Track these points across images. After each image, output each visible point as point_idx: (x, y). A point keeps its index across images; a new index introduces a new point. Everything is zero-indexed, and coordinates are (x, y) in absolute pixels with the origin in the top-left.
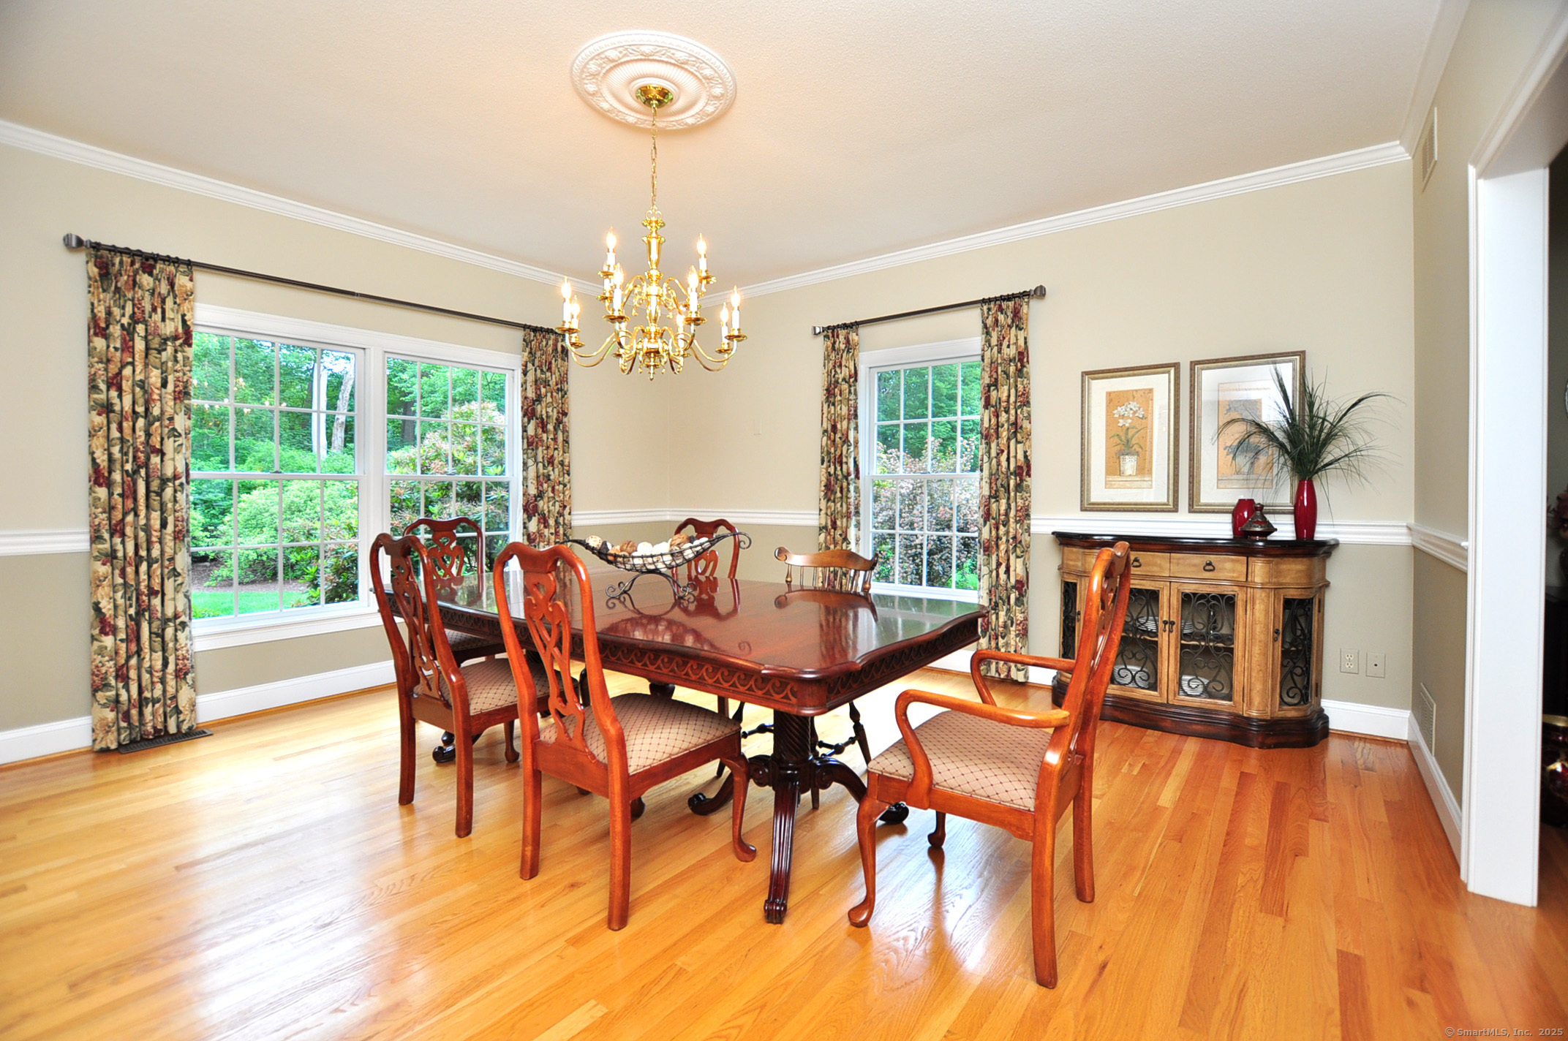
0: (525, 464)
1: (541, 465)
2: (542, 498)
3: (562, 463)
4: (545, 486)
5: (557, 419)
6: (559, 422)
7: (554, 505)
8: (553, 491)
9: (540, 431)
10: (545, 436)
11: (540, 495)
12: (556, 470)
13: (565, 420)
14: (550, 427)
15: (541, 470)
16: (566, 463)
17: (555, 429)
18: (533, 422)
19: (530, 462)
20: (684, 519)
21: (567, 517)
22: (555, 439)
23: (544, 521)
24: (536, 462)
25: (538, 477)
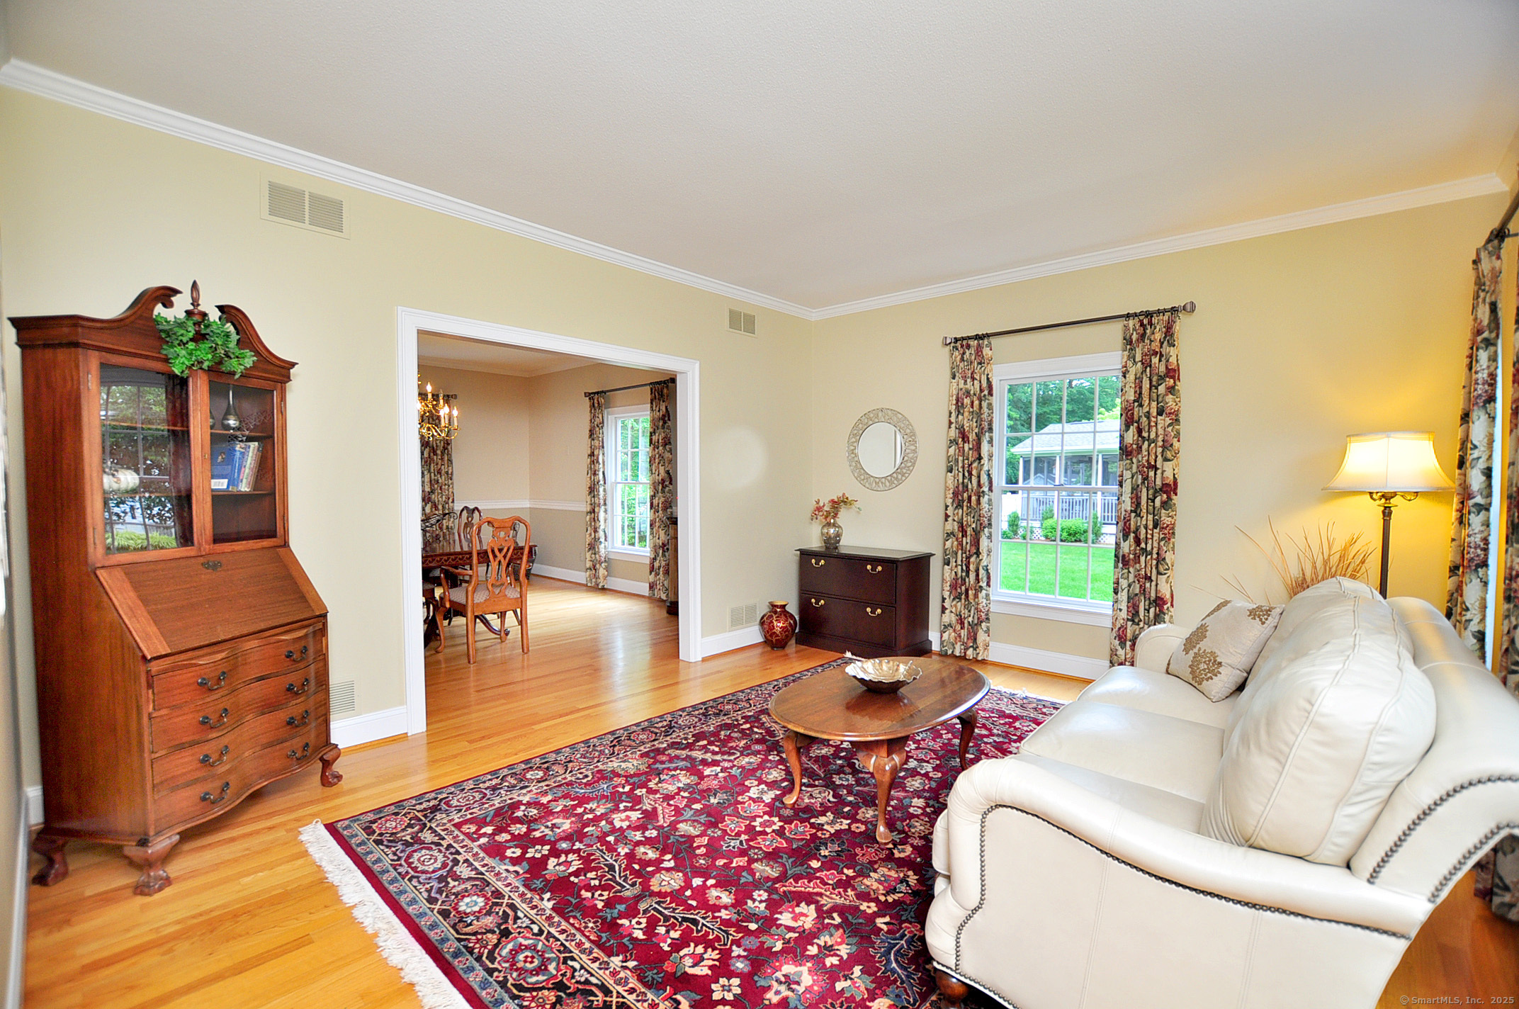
0: (423, 473)
1: (433, 474)
2: (434, 493)
3: (447, 473)
4: (436, 486)
5: (444, 447)
6: (445, 448)
7: (442, 497)
8: (441, 489)
9: (432, 454)
10: (435, 457)
11: (432, 491)
12: (443, 477)
13: (449, 447)
14: (439, 452)
15: (433, 477)
16: (450, 472)
17: (443, 453)
18: (427, 450)
19: (426, 473)
20: (461, 508)
21: (451, 504)
22: (442, 459)
23: (435, 506)
24: (429, 471)
25: (431, 481)
